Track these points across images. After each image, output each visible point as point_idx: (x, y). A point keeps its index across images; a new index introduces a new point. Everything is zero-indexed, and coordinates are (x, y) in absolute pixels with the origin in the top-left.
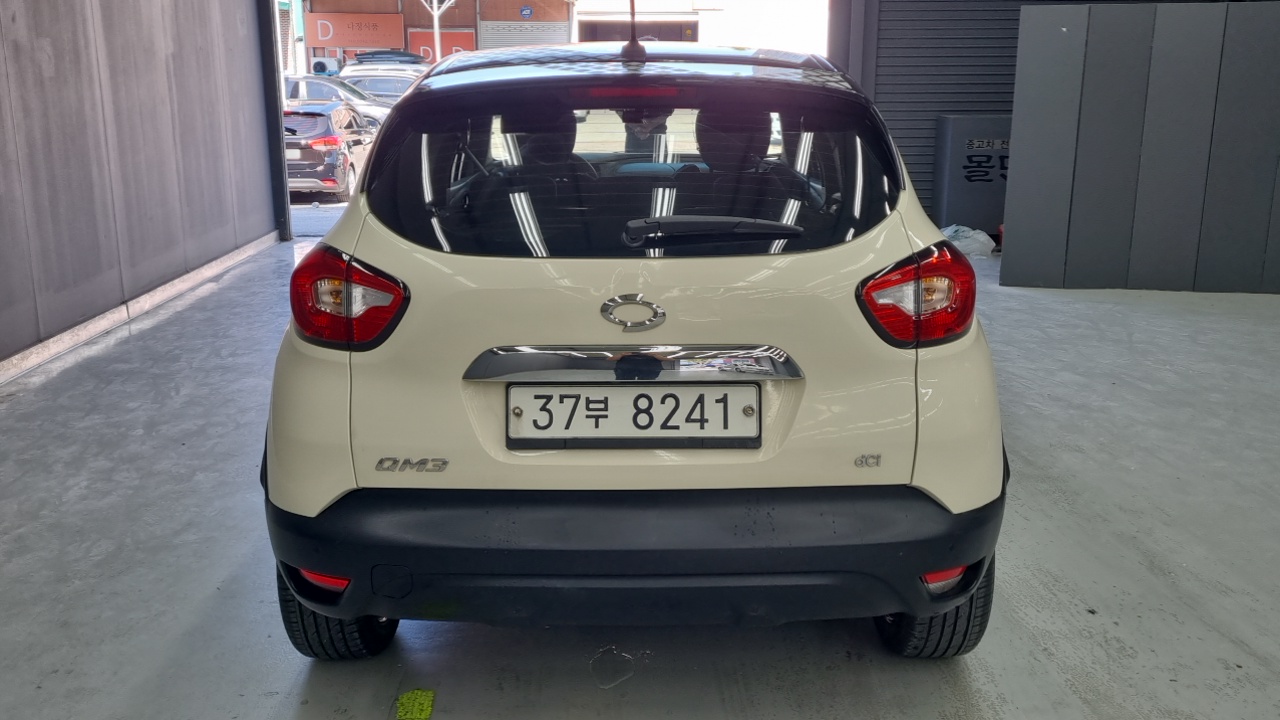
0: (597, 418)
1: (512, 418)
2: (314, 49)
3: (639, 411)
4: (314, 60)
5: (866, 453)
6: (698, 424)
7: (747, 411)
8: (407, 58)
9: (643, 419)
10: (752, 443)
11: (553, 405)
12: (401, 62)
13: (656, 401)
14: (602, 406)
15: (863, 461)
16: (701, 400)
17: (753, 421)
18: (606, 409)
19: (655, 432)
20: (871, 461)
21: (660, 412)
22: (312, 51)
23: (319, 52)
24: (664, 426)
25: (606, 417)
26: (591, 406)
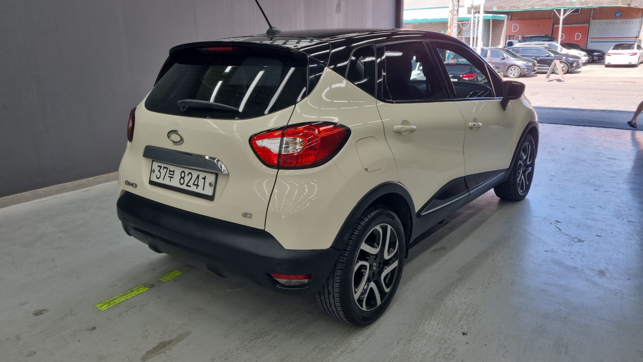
0: (171, 177)
1: (152, 172)
2: (510, 36)
3: (182, 178)
4: (508, 41)
5: (247, 212)
6: (196, 186)
7: (210, 184)
8: (547, 39)
9: (182, 181)
10: (211, 198)
11: (162, 170)
12: (543, 41)
13: (186, 174)
14: (172, 173)
15: (245, 215)
16: (198, 177)
17: (212, 189)
18: (173, 175)
19: (184, 187)
20: (248, 216)
21: (187, 179)
22: (508, 37)
23: (511, 37)
24: (187, 185)
25: (173, 178)
26: (171, 173)
